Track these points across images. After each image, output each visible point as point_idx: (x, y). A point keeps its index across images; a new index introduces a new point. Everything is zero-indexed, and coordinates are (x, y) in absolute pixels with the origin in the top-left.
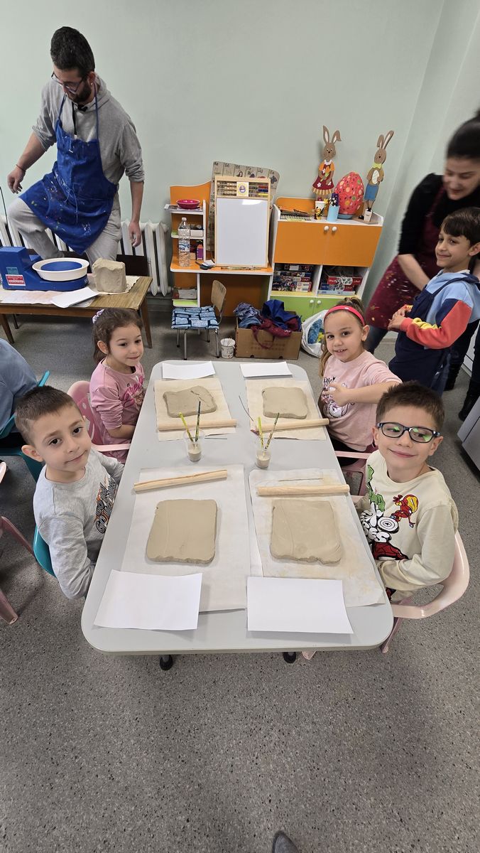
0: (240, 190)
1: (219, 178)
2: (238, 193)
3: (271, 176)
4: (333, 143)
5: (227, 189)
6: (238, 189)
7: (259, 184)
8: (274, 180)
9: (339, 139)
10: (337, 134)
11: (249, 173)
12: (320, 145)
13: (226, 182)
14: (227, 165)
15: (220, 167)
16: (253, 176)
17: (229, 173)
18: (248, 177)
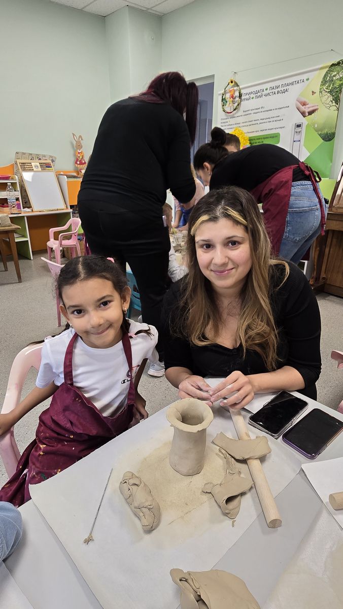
1: (19, 161)
2: (35, 169)
3: (51, 159)
4: (79, 142)
5: (26, 167)
6: (33, 167)
7: (44, 163)
8: (53, 161)
9: (82, 139)
10: (80, 136)
11: (38, 158)
13: (24, 163)
14: (24, 154)
15: (20, 155)
16: (40, 159)
17: (25, 158)
18: (37, 160)
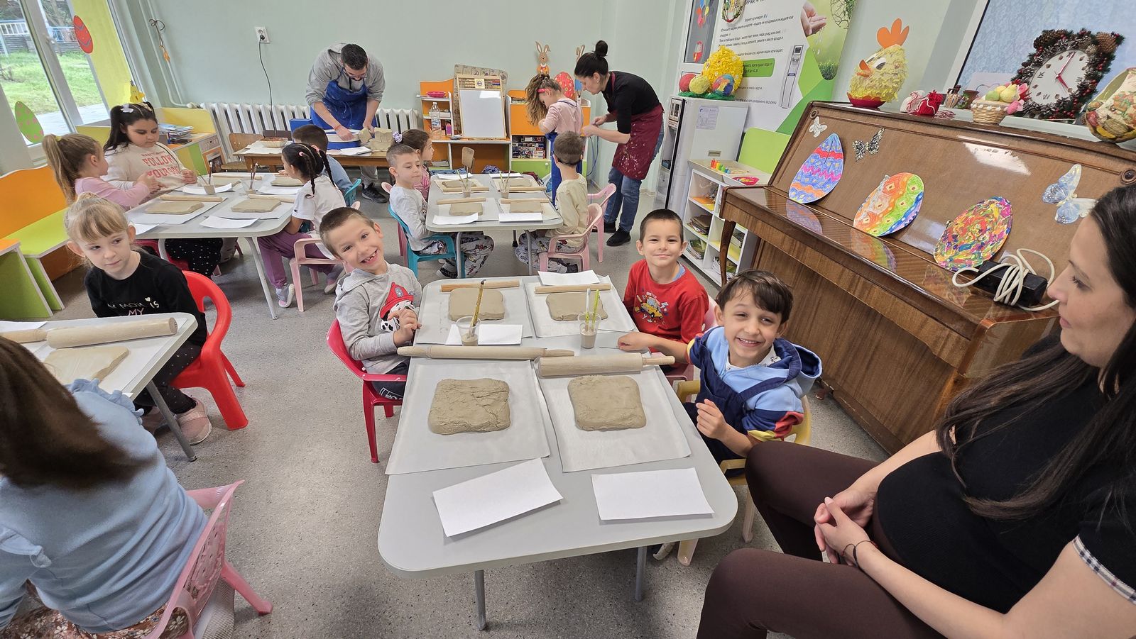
0: (478, 84)
1: (459, 76)
2: (476, 86)
3: (501, 74)
4: (544, 53)
5: (467, 84)
6: (476, 83)
7: (492, 80)
8: (503, 77)
9: (547, 50)
10: (547, 47)
11: (484, 72)
12: (536, 54)
13: (465, 79)
14: (466, 67)
15: (460, 69)
16: (487, 74)
17: (466, 73)
18: (483, 75)
